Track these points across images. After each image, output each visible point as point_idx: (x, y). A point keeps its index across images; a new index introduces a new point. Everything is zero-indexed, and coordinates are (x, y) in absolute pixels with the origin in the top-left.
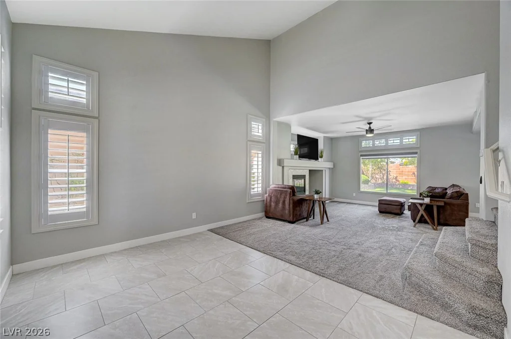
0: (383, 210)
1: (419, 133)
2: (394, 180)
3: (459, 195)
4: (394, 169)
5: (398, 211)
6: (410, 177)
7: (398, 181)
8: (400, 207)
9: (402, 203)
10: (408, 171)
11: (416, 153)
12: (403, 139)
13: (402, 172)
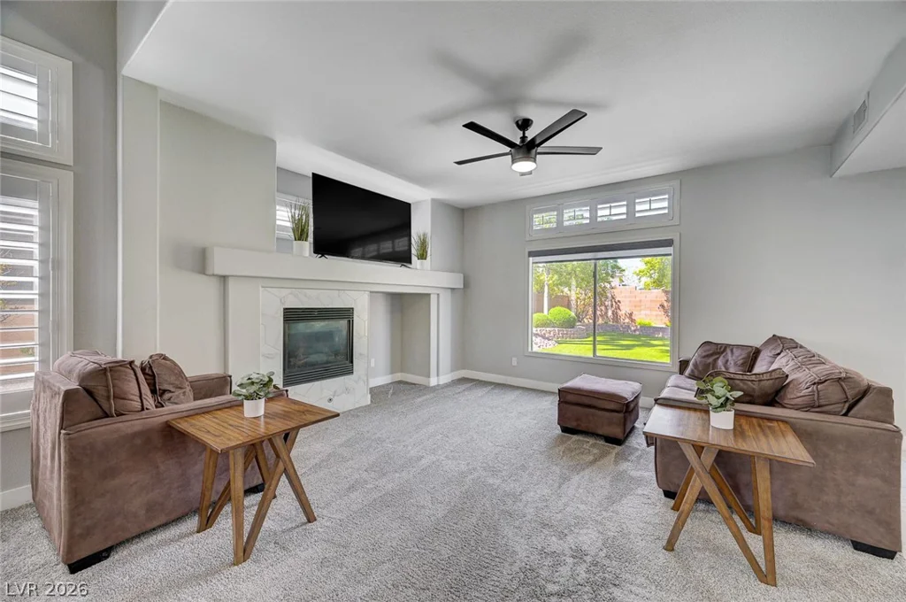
0: (572, 425)
1: (676, 183)
2: (627, 320)
3: (850, 393)
4: (625, 297)
5: (616, 432)
6: (654, 313)
7: (633, 321)
8: (621, 415)
9: (628, 405)
10: (651, 301)
11: (669, 243)
12: (635, 204)
13: (640, 301)
